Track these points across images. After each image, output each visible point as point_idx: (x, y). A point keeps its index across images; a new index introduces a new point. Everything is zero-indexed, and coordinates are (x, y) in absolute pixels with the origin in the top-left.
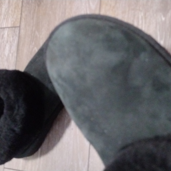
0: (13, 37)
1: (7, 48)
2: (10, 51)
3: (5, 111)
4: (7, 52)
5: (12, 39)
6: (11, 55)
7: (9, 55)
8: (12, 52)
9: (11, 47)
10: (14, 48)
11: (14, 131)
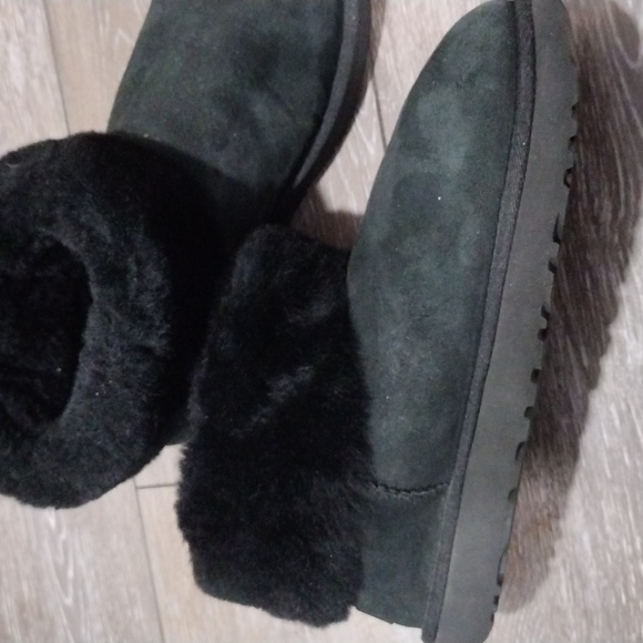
0: (22, 12)
1: (15, 61)
2: (28, 68)
3: (94, 290)
4: (17, 76)
5: (20, 20)
6: (35, 83)
7: (27, 84)
8: (36, 70)
9: (26, 51)
10: (41, 54)
11: (147, 351)
